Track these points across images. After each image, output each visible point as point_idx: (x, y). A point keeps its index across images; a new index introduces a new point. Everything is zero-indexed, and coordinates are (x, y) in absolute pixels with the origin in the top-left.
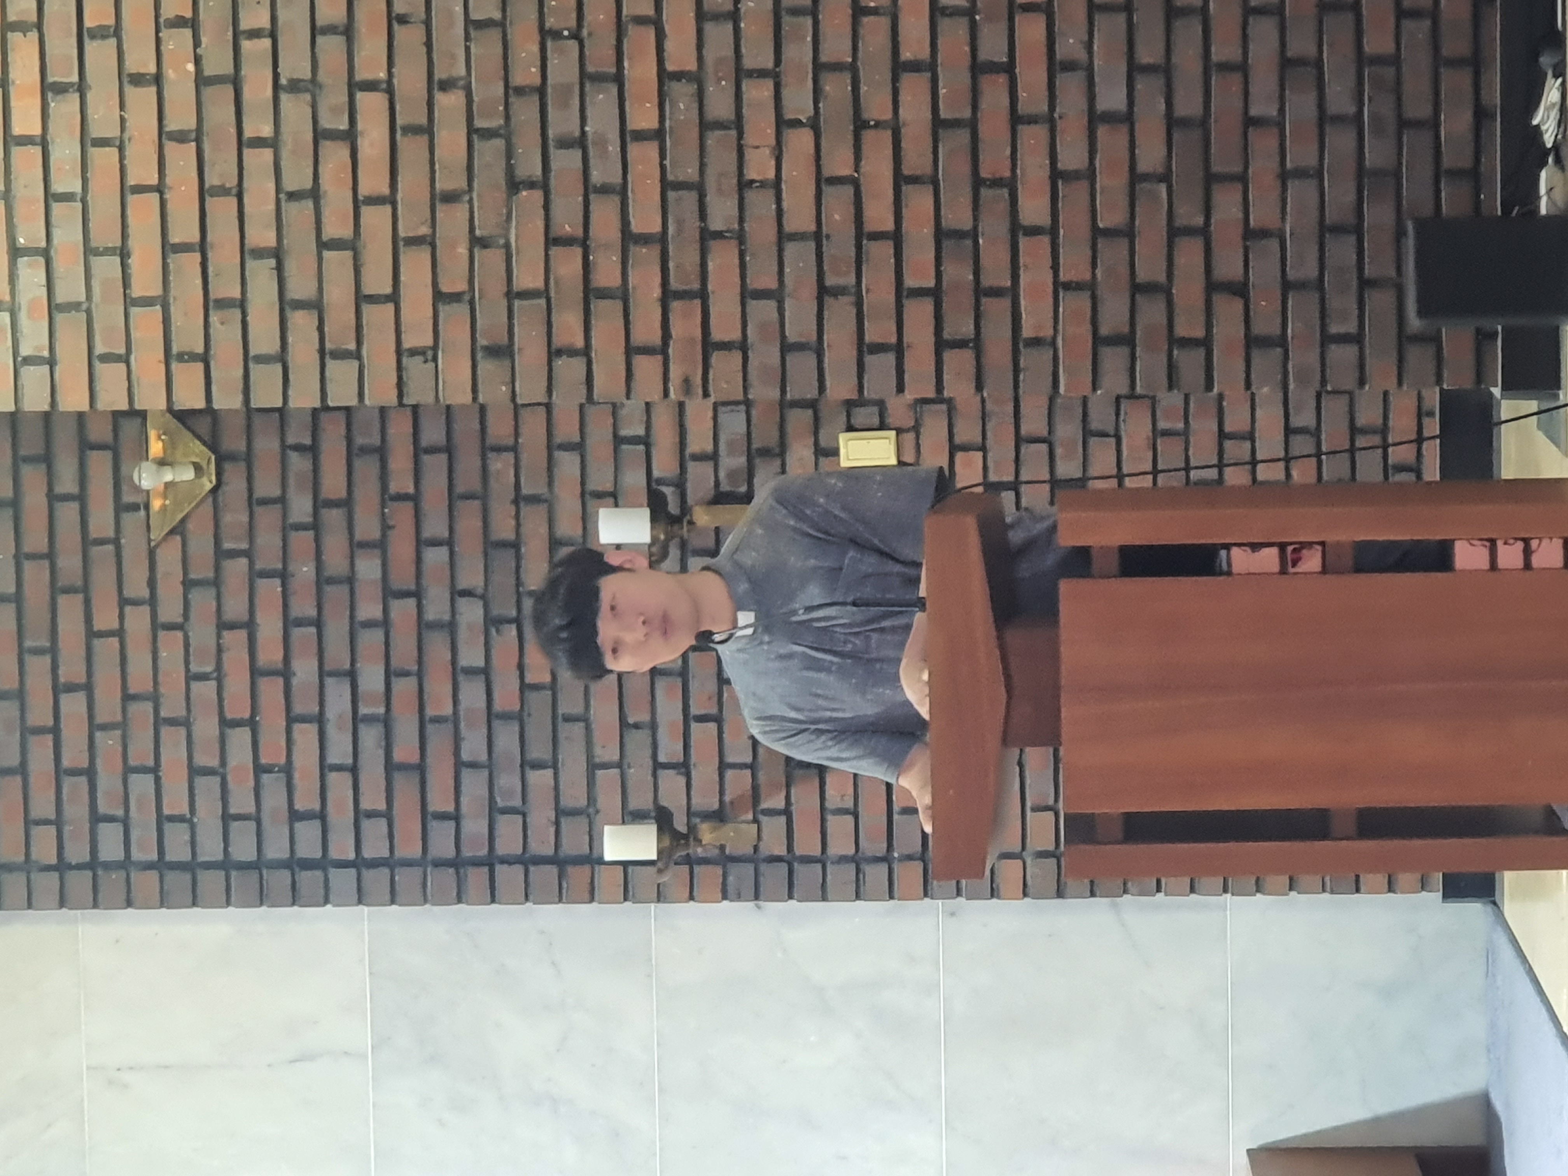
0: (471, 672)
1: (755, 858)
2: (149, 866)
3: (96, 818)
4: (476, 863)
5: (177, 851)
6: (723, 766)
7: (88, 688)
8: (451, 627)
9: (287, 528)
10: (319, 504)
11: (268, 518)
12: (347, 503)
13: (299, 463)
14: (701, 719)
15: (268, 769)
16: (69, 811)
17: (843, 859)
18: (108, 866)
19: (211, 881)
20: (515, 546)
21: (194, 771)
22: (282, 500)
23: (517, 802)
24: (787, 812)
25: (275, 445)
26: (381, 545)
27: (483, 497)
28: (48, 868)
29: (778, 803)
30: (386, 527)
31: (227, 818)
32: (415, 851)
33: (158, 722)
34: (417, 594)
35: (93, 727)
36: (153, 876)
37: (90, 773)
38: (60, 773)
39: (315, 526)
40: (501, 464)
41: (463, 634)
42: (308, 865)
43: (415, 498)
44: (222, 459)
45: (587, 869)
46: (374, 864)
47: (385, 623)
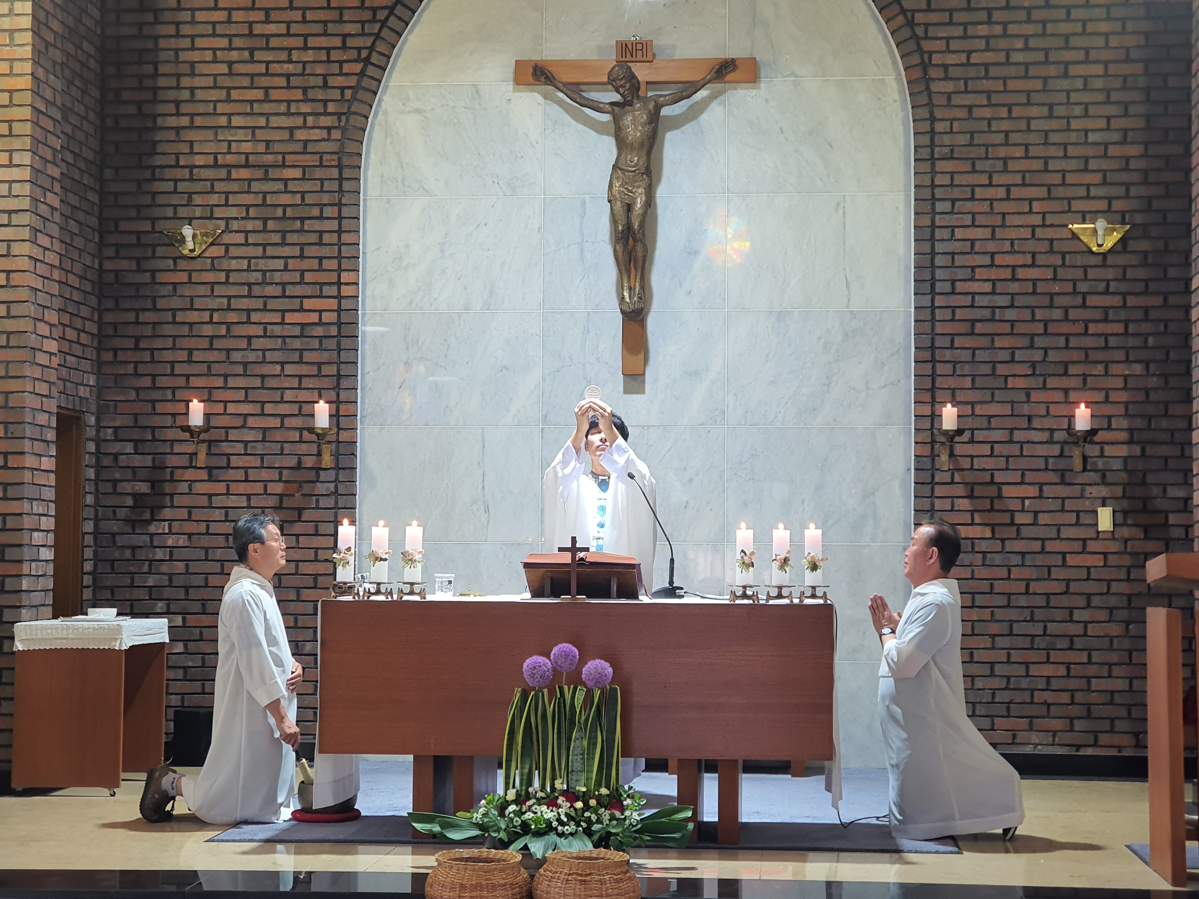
0: (1013, 355)
1: (934, 469)
2: (933, 222)
3: (953, 201)
4: (933, 355)
5: (939, 234)
6: (972, 457)
7: (1008, 199)
8: (1032, 347)
9: (1074, 282)
10: (1084, 295)
11: (1080, 274)
12: (1084, 306)
13: (1102, 287)
14: (992, 448)
15: (973, 271)
16: (956, 190)
17: (933, 505)
18: (933, 205)
19: (926, 247)
20: (1066, 374)
21: (973, 242)
22: (1086, 279)
23: (958, 373)
24: (952, 483)
25: (1110, 277)
26: (1066, 319)
27: (1087, 361)
28: (933, 181)
29: (957, 479)
30: (1074, 321)
31: (953, 254)
32: (938, 330)
33: (993, 228)
34: (1045, 333)
35: (992, 201)
36: (929, 223)
37: (972, 199)
38: (973, 187)
39: (1075, 292)
40: (1100, 369)
41: (1029, 352)
42: (933, 286)
43: (1086, 333)
44: (1104, 255)
45: (930, 400)
46: (933, 314)
47: (1033, 320)
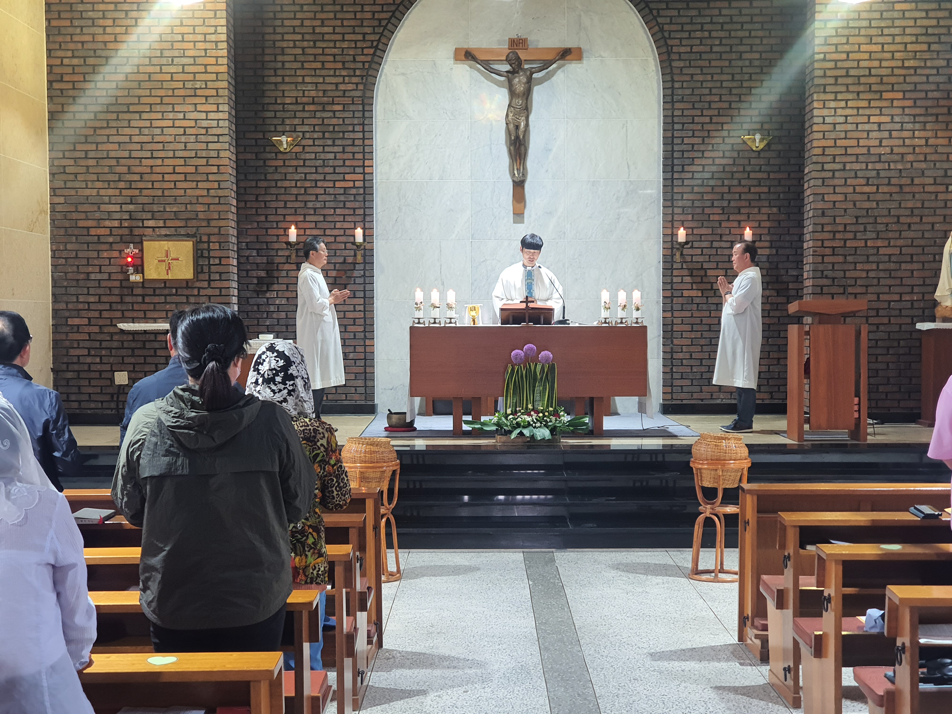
0: (713, 203)
1: (673, 262)
2: (673, 134)
3: (683, 124)
4: (672, 203)
5: (676, 141)
6: (692, 255)
7: (711, 123)
8: (722, 199)
9: (744, 166)
10: (749, 173)
11: (746, 162)
12: (749, 178)
13: (757, 168)
14: (702, 251)
15: (693, 160)
16: (685, 118)
17: (672, 280)
18: (673, 126)
19: (669, 148)
20: (739, 213)
21: (693, 145)
22: (750, 164)
23: (685, 212)
24: (682, 268)
25: (762, 163)
26: (740, 185)
27: (750, 206)
28: (673, 113)
29: (684, 267)
30: (744, 186)
31: (683, 151)
32: (675, 191)
33: (703, 138)
34: (729, 192)
35: (703, 124)
36: (671, 135)
37: (693, 123)
38: (693, 116)
39: (744, 171)
40: (756, 210)
41: (721, 202)
42: (673, 168)
43: (749, 192)
44: (759, 152)
45: (670, 226)
46: (672, 182)
47: (723, 186)
